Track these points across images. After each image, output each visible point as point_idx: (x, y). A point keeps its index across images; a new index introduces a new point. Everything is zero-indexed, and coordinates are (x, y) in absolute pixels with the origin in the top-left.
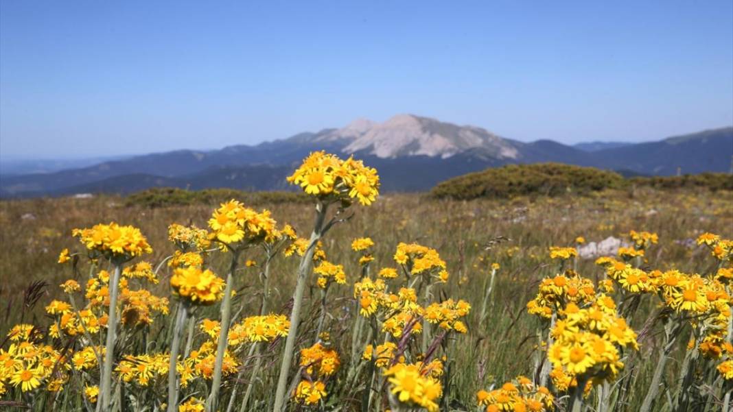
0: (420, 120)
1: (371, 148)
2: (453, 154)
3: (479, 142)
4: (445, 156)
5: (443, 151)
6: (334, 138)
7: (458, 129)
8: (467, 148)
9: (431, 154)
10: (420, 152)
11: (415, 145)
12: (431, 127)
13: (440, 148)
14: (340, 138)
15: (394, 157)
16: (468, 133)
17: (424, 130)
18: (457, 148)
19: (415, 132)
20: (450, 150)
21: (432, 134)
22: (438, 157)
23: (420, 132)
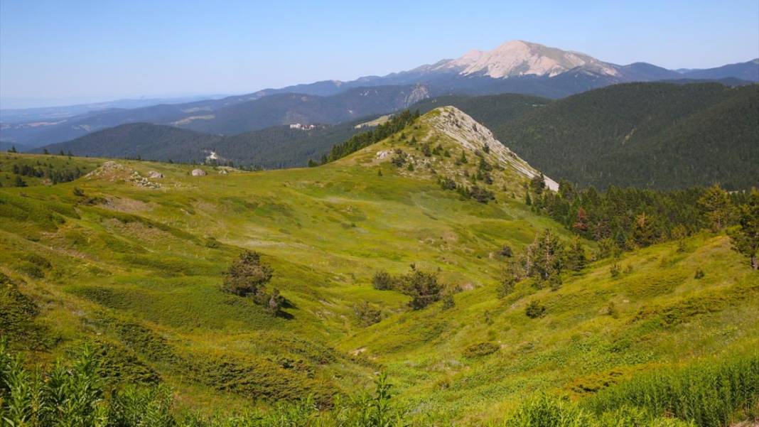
0: (529, 45)
1: (486, 70)
2: (559, 73)
3: (582, 63)
4: (552, 75)
5: (551, 71)
6: (451, 66)
7: (564, 52)
8: (572, 67)
9: (539, 73)
10: (530, 72)
11: (525, 66)
12: (538, 51)
13: (547, 68)
14: (456, 66)
15: (506, 77)
16: (572, 56)
17: (533, 53)
18: (563, 68)
19: (524, 55)
20: (557, 70)
21: (540, 56)
22: (546, 75)
23: (529, 55)
